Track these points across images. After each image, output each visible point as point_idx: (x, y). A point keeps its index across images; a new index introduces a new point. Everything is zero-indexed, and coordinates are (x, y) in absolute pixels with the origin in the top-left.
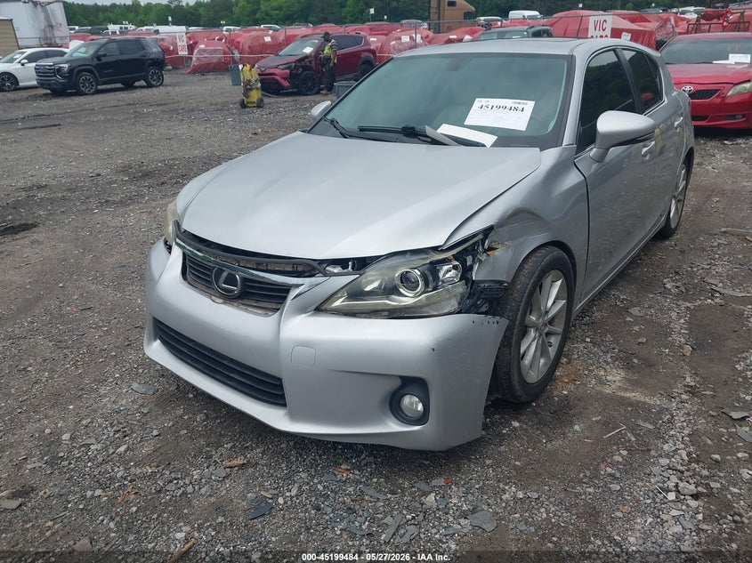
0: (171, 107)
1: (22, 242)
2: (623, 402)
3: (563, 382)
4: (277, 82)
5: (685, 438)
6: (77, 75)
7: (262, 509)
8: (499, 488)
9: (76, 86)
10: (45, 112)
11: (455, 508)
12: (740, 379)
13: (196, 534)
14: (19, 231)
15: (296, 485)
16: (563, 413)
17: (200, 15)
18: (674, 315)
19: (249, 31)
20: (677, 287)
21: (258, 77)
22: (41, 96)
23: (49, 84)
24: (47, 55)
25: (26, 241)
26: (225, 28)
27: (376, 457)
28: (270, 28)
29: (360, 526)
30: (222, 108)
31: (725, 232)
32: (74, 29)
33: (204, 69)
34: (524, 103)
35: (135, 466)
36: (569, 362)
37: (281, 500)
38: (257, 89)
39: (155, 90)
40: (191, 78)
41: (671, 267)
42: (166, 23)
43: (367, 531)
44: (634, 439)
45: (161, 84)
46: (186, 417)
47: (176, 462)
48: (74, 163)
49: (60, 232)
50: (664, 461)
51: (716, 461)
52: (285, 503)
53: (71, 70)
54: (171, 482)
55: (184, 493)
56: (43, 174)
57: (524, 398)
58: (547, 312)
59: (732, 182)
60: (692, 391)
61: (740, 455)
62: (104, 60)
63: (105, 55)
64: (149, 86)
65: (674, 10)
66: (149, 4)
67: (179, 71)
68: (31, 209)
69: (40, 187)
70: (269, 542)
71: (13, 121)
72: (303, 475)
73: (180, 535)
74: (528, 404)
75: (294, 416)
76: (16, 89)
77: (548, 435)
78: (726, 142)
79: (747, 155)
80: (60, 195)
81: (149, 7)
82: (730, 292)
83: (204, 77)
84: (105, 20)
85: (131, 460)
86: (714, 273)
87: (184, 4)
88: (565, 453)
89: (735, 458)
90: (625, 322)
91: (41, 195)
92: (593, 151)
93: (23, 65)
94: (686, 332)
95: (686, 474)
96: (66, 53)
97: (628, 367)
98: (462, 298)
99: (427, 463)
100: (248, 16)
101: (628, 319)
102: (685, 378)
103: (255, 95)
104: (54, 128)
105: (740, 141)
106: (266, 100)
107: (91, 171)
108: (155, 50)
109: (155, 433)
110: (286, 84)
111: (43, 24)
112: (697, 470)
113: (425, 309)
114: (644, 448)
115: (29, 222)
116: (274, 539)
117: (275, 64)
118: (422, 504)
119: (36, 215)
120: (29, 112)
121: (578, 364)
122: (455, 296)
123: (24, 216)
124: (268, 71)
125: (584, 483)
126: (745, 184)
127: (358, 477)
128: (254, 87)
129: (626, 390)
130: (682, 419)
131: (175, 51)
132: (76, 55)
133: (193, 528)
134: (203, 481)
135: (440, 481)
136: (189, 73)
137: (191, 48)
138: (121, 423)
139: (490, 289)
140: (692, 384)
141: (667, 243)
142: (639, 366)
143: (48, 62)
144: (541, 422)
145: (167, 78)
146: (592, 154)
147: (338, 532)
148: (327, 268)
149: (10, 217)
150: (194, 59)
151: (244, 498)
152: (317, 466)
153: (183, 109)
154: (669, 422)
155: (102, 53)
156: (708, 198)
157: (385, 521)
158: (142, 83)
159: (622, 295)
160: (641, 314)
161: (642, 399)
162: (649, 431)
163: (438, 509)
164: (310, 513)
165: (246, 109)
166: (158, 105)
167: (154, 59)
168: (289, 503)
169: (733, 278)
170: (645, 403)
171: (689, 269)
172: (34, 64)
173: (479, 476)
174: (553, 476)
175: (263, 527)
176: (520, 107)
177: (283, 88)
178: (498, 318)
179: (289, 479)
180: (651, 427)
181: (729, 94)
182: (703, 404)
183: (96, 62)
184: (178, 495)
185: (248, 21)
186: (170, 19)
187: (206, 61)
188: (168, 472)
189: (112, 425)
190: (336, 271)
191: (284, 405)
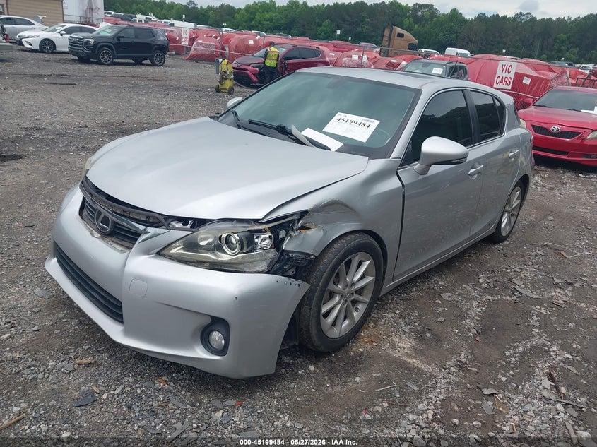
0: (164, 83)
1: (6, 168)
2: (404, 365)
3: (363, 341)
4: (248, 76)
5: (438, 402)
6: (99, 49)
7: (88, 401)
8: (275, 415)
9: (97, 57)
10: (69, 73)
11: (233, 425)
12: (504, 363)
13: (29, 411)
14: (8, 160)
15: (122, 386)
16: (353, 366)
17: (209, 17)
18: (475, 304)
19: (242, 34)
20: (488, 283)
21: (232, 70)
22: (69, 61)
23: (77, 53)
24: (81, 30)
25: (10, 168)
26: (224, 29)
27: (192, 376)
28: (259, 34)
29: (155, 426)
30: (201, 90)
31: (546, 245)
32: (111, 13)
33: (199, 58)
34: (371, 122)
35: (9, 351)
36: (374, 327)
37: (105, 396)
38: (231, 79)
39: (156, 68)
40: (188, 63)
41: (490, 267)
42: (180, 19)
43: (158, 431)
44: (398, 396)
45: (162, 65)
46: (64, 321)
47: (41, 354)
48: (72, 115)
49: (37, 166)
50: (413, 417)
51: (455, 424)
52: (107, 398)
53: (95, 45)
54: (29, 367)
55: (35, 378)
56: (46, 119)
57: (322, 349)
58: (353, 284)
59: (571, 207)
60: (461, 366)
61: (475, 423)
62: (122, 40)
63: (123, 37)
64: (153, 65)
65: (578, 65)
66: (172, 3)
67: (181, 57)
68: (25, 145)
69: (38, 129)
70: (80, 426)
71: (41, 76)
72: (130, 379)
73: (16, 409)
74: (329, 354)
75: (128, 333)
76: (53, 53)
77: (333, 381)
78: (580, 175)
79: (592, 187)
80: (50, 137)
81: (172, 5)
82: (527, 293)
83: (197, 64)
84: (137, 10)
85: (8, 346)
86: (522, 276)
87: (199, 7)
88: (340, 398)
89: (471, 424)
90: (434, 303)
91: (37, 135)
92: (417, 166)
93: (61, 35)
94: (478, 318)
95: (425, 430)
96: (95, 31)
97: (420, 337)
98: (271, 262)
99: (229, 386)
100: (246, 22)
101: (438, 301)
102: (460, 355)
103: (228, 84)
104: (70, 86)
105: (592, 176)
106: (236, 89)
107: (82, 122)
108: (162, 38)
109: (35, 328)
110: (255, 79)
111: (86, 6)
112: (436, 428)
113: (239, 266)
114: (403, 404)
115: (19, 154)
116: (85, 425)
117: (249, 62)
118: (211, 417)
119: (26, 149)
120: (56, 71)
121: (381, 330)
122: (266, 259)
123: (17, 149)
124: (243, 67)
125: (343, 423)
126: (580, 210)
127: (171, 388)
128: (228, 77)
129: (410, 356)
130: (443, 386)
131: (179, 41)
132: (103, 34)
133: (29, 405)
134: (54, 371)
135: (232, 402)
136: (187, 59)
137: (192, 40)
138: (14, 317)
139: (297, 258)
140: (464, 360)
141: (496, 246)
142: (428, 339)
143: (79, 36)
144: (333, 370)
145: (169, 60)
146: (415, 167)
147: (136, 428)
148: (172, 223)
149: (6, 148)
150: (193, 49)
151: (79, 389)
152: (144, 375)
153: (172, 86)
154: (432, 387)
155: (122, 35)
156: (546, 217)
157: (175, 426)
158: (148, 62)
159: (441, 282)
160: (450, 299)
161: (419, 366)
162: (413, 391)
163: (221, 424)
164: (122, 409)
165: (219, 94)
166: (155, 80)
167: (159, 45)
168: (110, 399)
169: (535, 282)
170: (420, 369)
171: (504, 270)
172: (68, 36)
173: (264, 404)
174: (322, 414)
175: (82, 415)
176: (368, 124)
177: (252, 82)
178: (300, 282)
179: (119, 380)
180: (416, 388)
181: (588, 137)
182: (465, 377)
183: (115, 41)
184: (30, 378)
185: (245, 26)
186: (184, 16)
187: (200, 52)
188: (30, 360)
189: (6, 317)
190: (177, 226)
191: (122, 323)
